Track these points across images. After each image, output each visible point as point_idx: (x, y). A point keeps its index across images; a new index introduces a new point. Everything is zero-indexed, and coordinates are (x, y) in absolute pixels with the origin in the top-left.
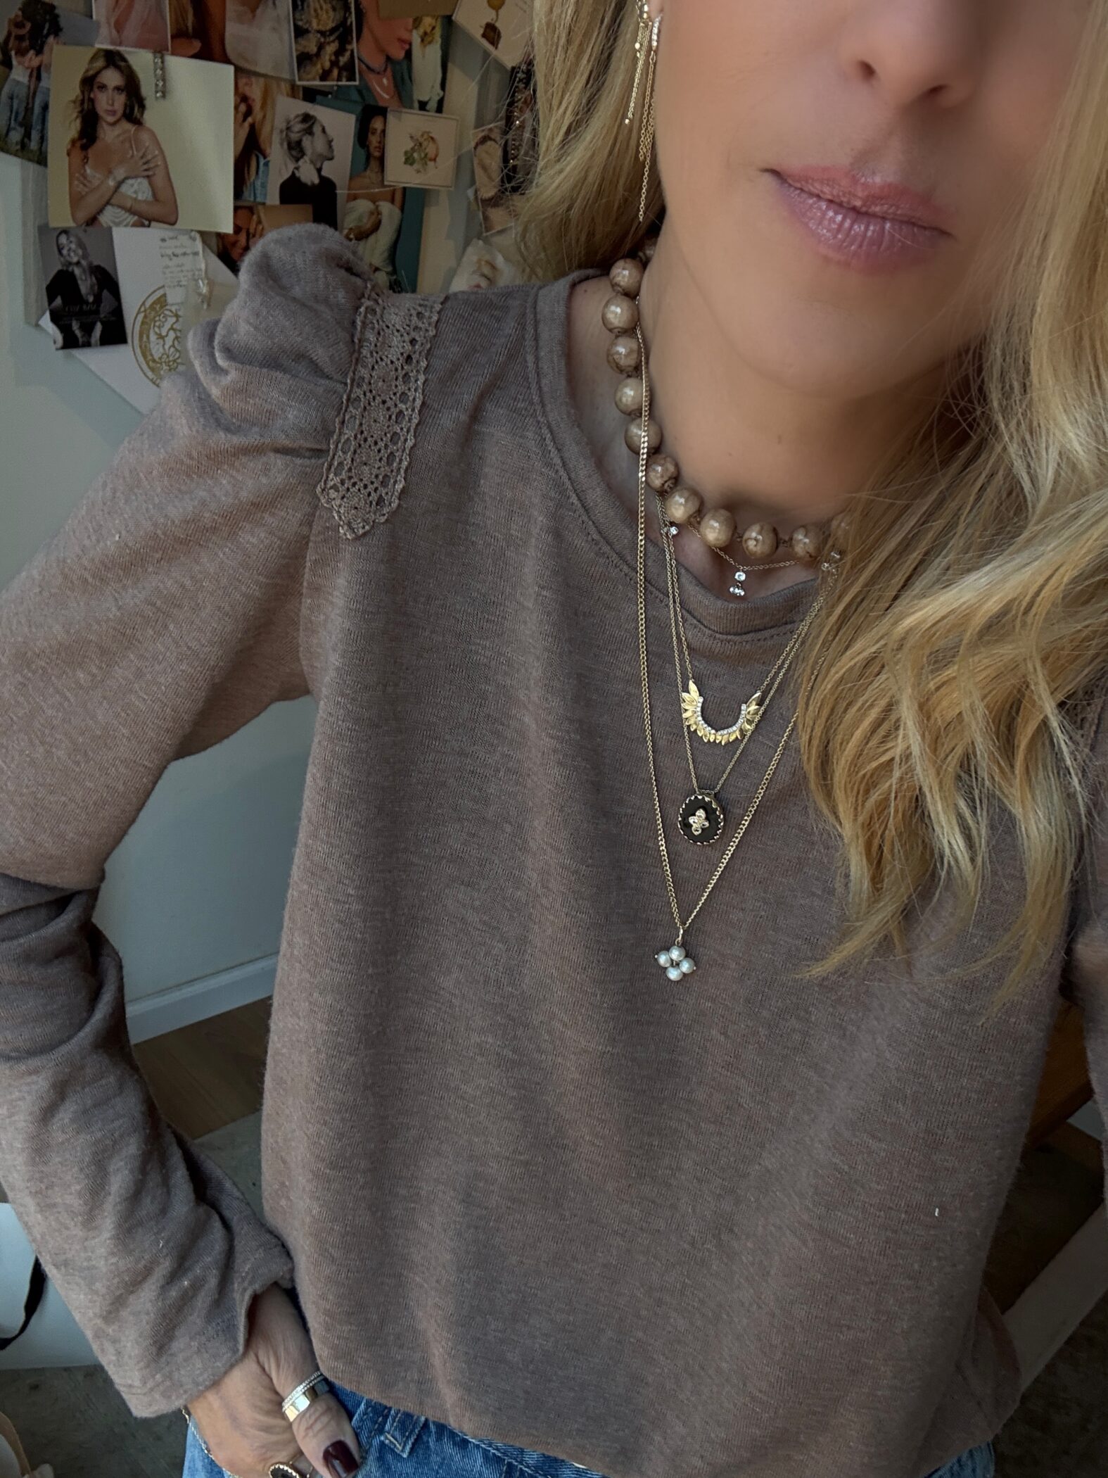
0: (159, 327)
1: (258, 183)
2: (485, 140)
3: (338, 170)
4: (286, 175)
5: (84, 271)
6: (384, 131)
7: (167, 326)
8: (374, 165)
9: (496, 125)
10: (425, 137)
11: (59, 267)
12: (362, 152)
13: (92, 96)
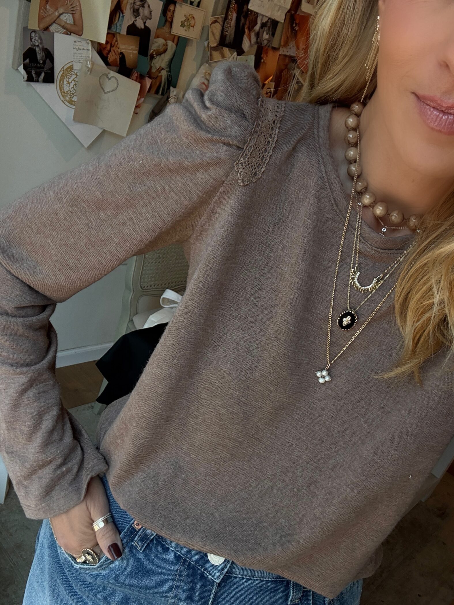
0: (68, 79)
1: (118, 24)
2: (216, 22)
3: (153, 24)
4: (131, 23)
5: (40, 49)
6: (174, 11)
7: (72, 78)
8: (168, 24)
9: (220, 17)
10: (191, 16)
11: (30, 46)
12: (164, 19)
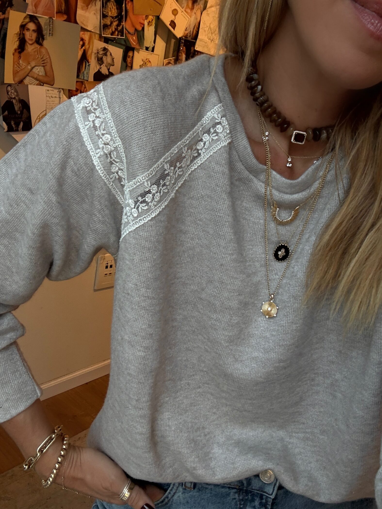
2: (169, 63)
3: (116, 69)
9: (172, 59)
13: (24, 32)
